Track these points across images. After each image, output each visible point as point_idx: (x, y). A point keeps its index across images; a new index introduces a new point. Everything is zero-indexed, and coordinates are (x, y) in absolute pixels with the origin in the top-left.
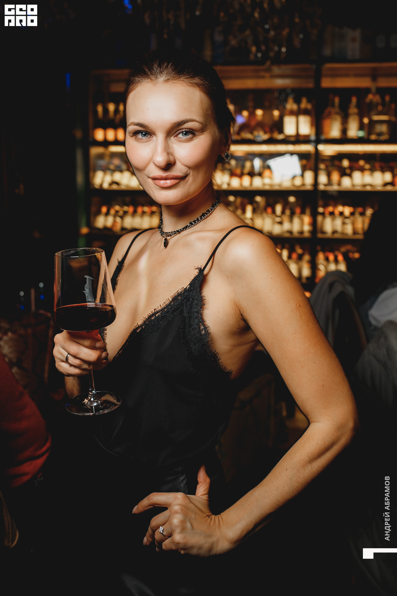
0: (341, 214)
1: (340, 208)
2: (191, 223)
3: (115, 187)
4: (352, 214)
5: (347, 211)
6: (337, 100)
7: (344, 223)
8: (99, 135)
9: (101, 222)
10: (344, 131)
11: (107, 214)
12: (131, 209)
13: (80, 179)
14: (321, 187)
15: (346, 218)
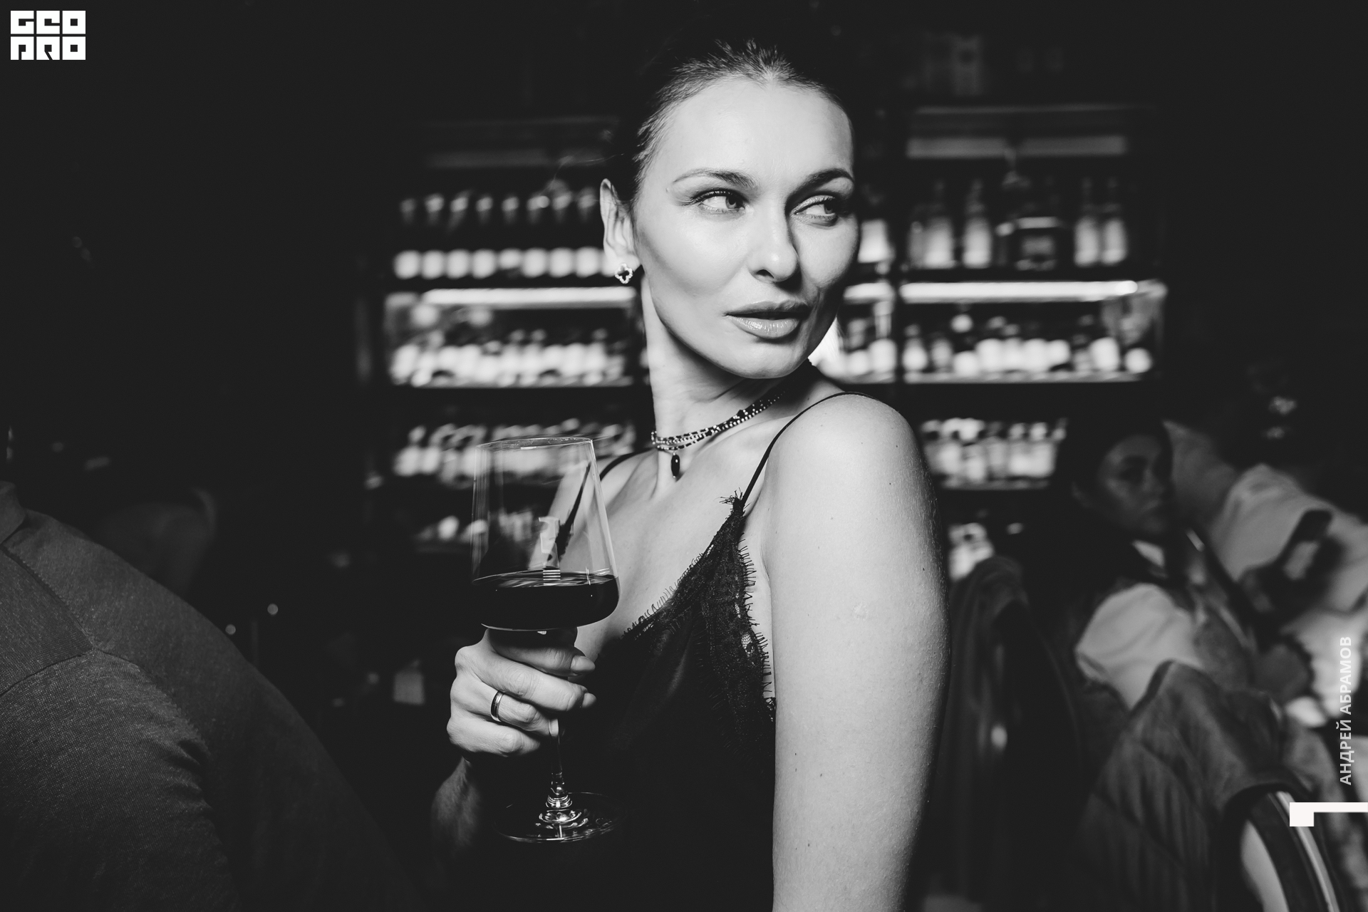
0: (956, 436)
1: (952, 425)
2: (741, 414)
3: (442, 382)
4: (982, 435)
5: (969, 428)
6: (940, 186)
7: (965, 458)
8: (407, 265)
9: (412, 461)
10: (958, 252)
11: (424, 444)
12: (478, 433)
13: (364, 364)
14: (913, 378)
15: (968, 444)
